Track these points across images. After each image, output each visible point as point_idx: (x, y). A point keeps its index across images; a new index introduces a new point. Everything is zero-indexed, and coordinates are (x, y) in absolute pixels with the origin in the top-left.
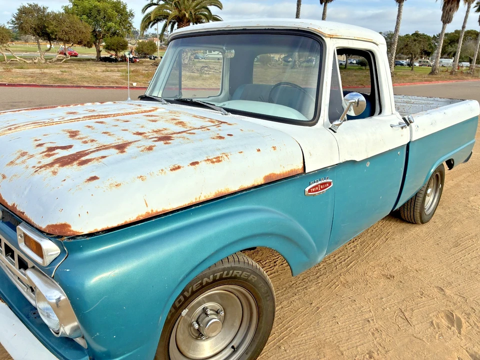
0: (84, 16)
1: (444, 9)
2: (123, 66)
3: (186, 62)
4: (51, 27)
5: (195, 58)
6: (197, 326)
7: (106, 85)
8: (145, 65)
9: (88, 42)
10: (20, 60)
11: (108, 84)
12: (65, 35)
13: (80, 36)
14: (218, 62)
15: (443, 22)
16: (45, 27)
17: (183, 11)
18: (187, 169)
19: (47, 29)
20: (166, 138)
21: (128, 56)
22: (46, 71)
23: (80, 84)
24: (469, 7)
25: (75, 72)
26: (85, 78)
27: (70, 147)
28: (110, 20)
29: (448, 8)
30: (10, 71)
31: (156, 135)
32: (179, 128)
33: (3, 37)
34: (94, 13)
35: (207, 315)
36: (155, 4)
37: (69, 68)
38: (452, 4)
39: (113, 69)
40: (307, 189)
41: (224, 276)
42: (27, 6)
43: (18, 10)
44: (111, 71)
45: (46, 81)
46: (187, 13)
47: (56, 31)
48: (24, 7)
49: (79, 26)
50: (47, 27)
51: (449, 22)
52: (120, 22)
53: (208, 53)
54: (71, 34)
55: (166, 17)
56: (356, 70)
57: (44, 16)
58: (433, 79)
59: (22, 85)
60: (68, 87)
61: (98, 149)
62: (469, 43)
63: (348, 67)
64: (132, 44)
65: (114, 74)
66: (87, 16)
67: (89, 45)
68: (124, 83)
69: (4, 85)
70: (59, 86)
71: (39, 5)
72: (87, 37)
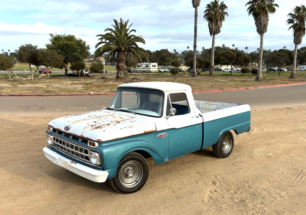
0: (59, 50)
1: (295, 35)
2: (83, 80)
3: (122, 76)
4: (40, 58)
5: (128, 72)
6: (126, 173)
7: (75, 93)
8: (96, 79)
9: (61, 66)
10: (19, 78)
11: (76, 93)
12: (48, 63)
13: (57, 63)
14: (143, 74)
15: (295, 44)
16: (35, 58)
17: (121, 46)
18: (124, 129)
19: (37, 60)
20: (119, 122)
21: (85, 73)
22: (37, 85)
23: (60, 93)
25: (55, 85)
26: (62, 90)
27: (96, 125)
28: (75, 51)
29: (298, 34)
30: (17, 87)
31: (116, 121)
32: (122, 120)
33: (10, 65)
34: (65, 48)
35: (129, 170)
36: (103, 42)
37: (50, 82)
38: (300, 32)
39: (76, 82)
40: (158, 136)
41: (133, 157)
42: (25, 45)
43: (19, 48)
44: (76, 84)
45: (40, 92)
46: (123, 47)
47: (42, 61)
48: (23, 46)
49: (56, 57)
50: (37, 58)
51: (299, 43)
52: (81, 52)
53: (137, 68)
54: (51, 62)
55: (110, 49)
56: (238, 76)
57: (35, 51)
58: (290, 82)
59: (27, 95)
60: (53, 95)
61: (103, 125)
63: (233, 74)
64: (88, 65)
65: (78, 86)
66: (61, 50)
67: (61, 68)
68: (85, 92)
69: (16, 95)
70: (47, 95)
71: (33, 45)
72: (61, 63)
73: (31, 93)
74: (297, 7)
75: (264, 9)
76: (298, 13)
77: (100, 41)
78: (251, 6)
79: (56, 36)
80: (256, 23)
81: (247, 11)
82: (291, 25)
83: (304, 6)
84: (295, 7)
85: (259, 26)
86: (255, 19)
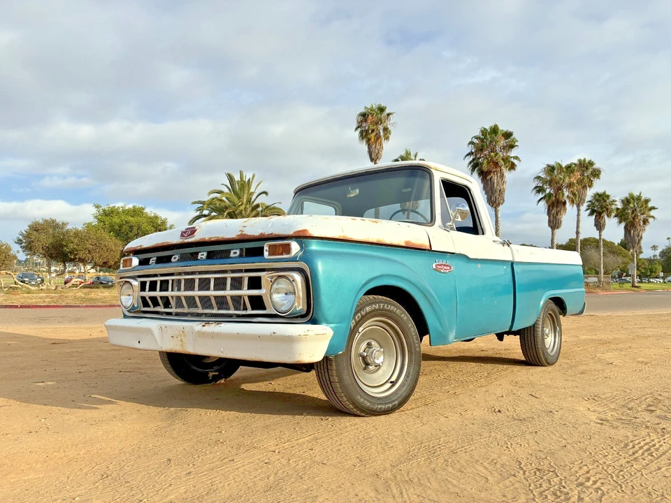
0: (113, 233)
1: (549, 213)
10: (22, 286)
12: (88, 255)
13: (107, 255)
15: (551, 228)
16: (62, 246)
19: (65, 248)
24: (579, 210)
29: (554, 211)
33: (5, 258)
34: (125, 229)
36: (205, 216)
38: (557, 207)
41: (385, 307)
42: (41, 221)
43: (29, 226)
47: (77, 250)
48: (37, 223)
49: (107, 243)
50: (65, 246)
51: (558, 228)
57: (62, 233)
59: (40, 307)
62: (590, 252)
69: (16, 307)
70: (87, 306)
71: (58, 221)
72: (115, 256)
73: (49, 302)
74: (548, 166)
75: (496, 164)
76: (551, 175)
77: (198, 213)
78: (473, 160)
79: (107, 209)
80: (485, 188)
81: (468, 167)
82: (541, 196)
83: (559, 164)
84: (545, 166)
85: (490, 194)
86: (483, 180)
